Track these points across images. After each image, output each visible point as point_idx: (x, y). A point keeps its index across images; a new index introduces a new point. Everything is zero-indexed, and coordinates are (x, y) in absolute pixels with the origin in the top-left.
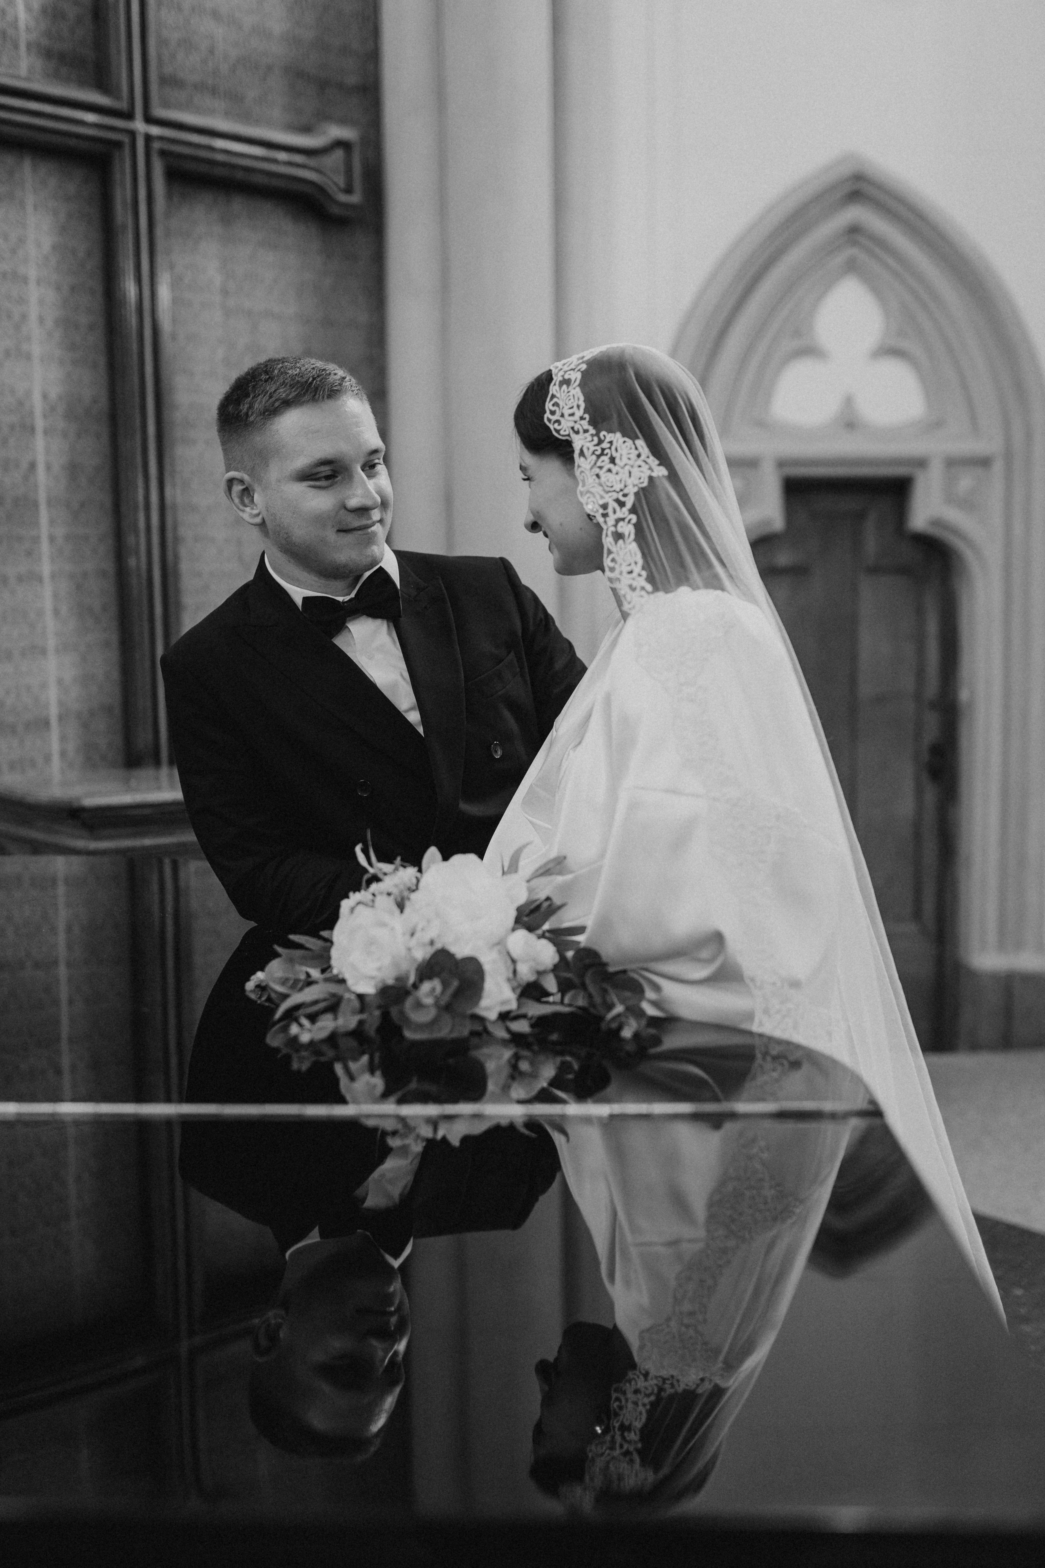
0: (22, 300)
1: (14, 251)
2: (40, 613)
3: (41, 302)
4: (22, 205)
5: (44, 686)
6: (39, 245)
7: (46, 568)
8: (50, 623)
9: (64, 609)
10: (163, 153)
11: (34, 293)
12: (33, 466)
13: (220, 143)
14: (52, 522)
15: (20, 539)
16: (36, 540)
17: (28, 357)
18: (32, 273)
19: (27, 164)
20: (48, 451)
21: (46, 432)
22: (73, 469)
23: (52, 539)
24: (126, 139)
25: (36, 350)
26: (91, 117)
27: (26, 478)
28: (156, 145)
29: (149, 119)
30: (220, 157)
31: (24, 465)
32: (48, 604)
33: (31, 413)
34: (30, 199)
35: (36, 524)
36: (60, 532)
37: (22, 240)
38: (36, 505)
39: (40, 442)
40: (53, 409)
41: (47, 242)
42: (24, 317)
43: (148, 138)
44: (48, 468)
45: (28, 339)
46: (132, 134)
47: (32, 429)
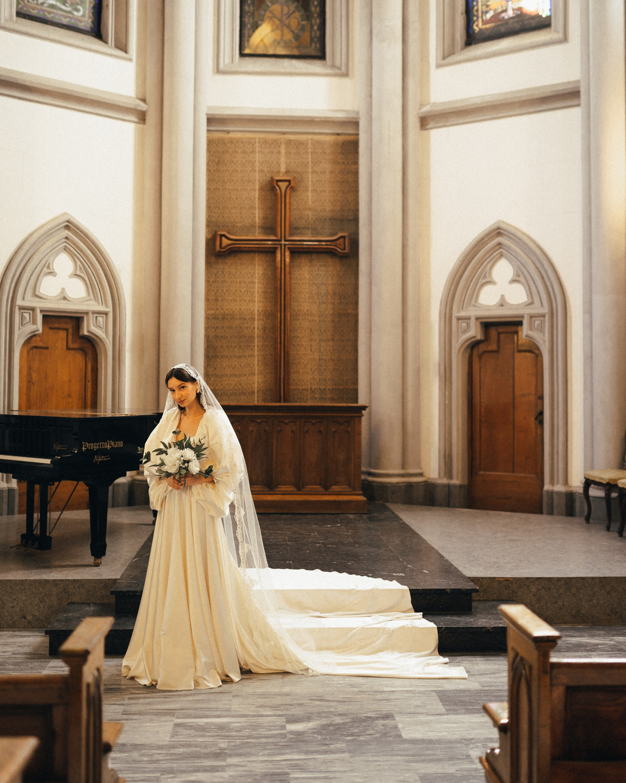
0: (254, 288)
1: (252, 276)
2: (254, 365)
3: (258, 287)
4: (255, 265)
5: (254, 383)
6: (258, 274)
7: (256, 354)
8: (256, 367)
9: (260, 364)
10: (289, 248)
11: (257, 285)
12: (254, 328)
13: (305, 243)
14: (258, 342)
15: (250, 346)
16: (254, 346)
17: (254, 301)
18: (256, 281)
19: (257, 255)
20: (258, 325)
21: (258, 320)
22: (264, 329)
23: (258, 346)
24: (279, 246)
25: (256, 299)
26: (270, 243)
27: (252, 331)
28: (287, 246)
29: (285, 241)
30: (305, 246)
31: (252, 328)
32: (256, 363)
33: (254, 315)
34: (257, 263)
35: (254, 342)
36: (260, 344)
37: (254, 273)
38: (254, 338)
39: (256, 322)
40: (260, 314)
41: (261, 272)
42: (254, 292)
43: (285, 245)
44: (258, 328)
45: (255, 297)
46: (281, 245)
47: (254, 319)
